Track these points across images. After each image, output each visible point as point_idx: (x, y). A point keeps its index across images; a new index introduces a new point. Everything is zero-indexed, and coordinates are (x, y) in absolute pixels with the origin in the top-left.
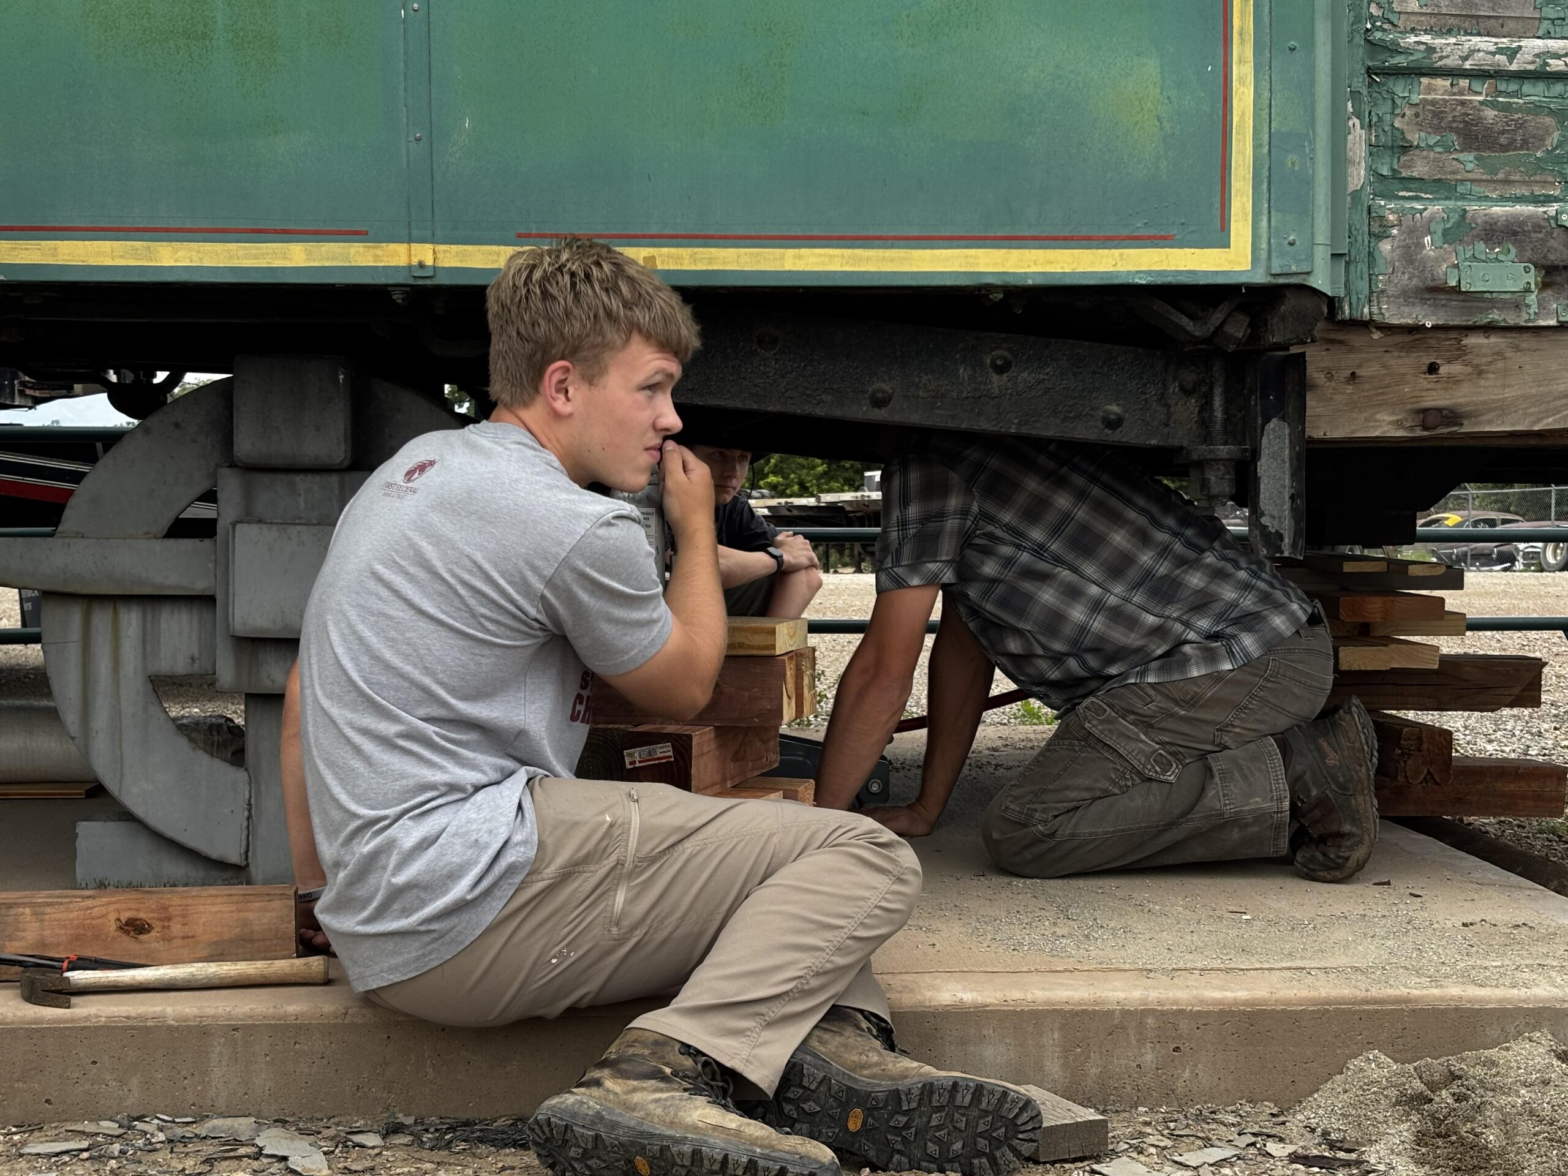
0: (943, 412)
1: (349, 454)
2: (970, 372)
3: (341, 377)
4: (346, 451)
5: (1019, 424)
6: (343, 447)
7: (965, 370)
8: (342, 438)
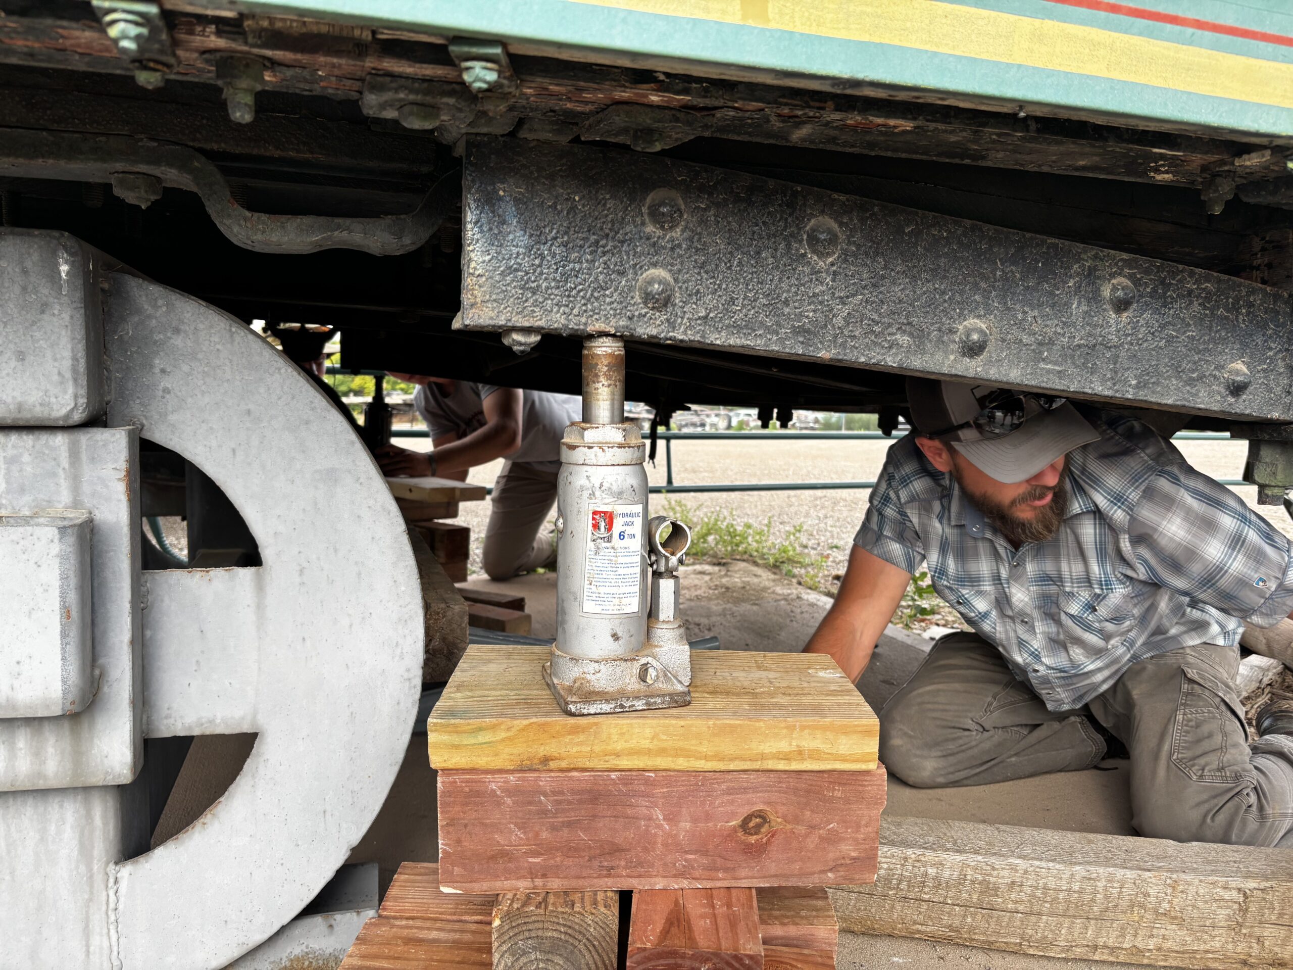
0: (1050, 366)
1: (83, 401)
2: (1085, 308)
3: (64, 268)
4: (76, 397)
5: (1137, 387)
6: (71, 390)
7: (1079, 304)
8: (68, 375)
